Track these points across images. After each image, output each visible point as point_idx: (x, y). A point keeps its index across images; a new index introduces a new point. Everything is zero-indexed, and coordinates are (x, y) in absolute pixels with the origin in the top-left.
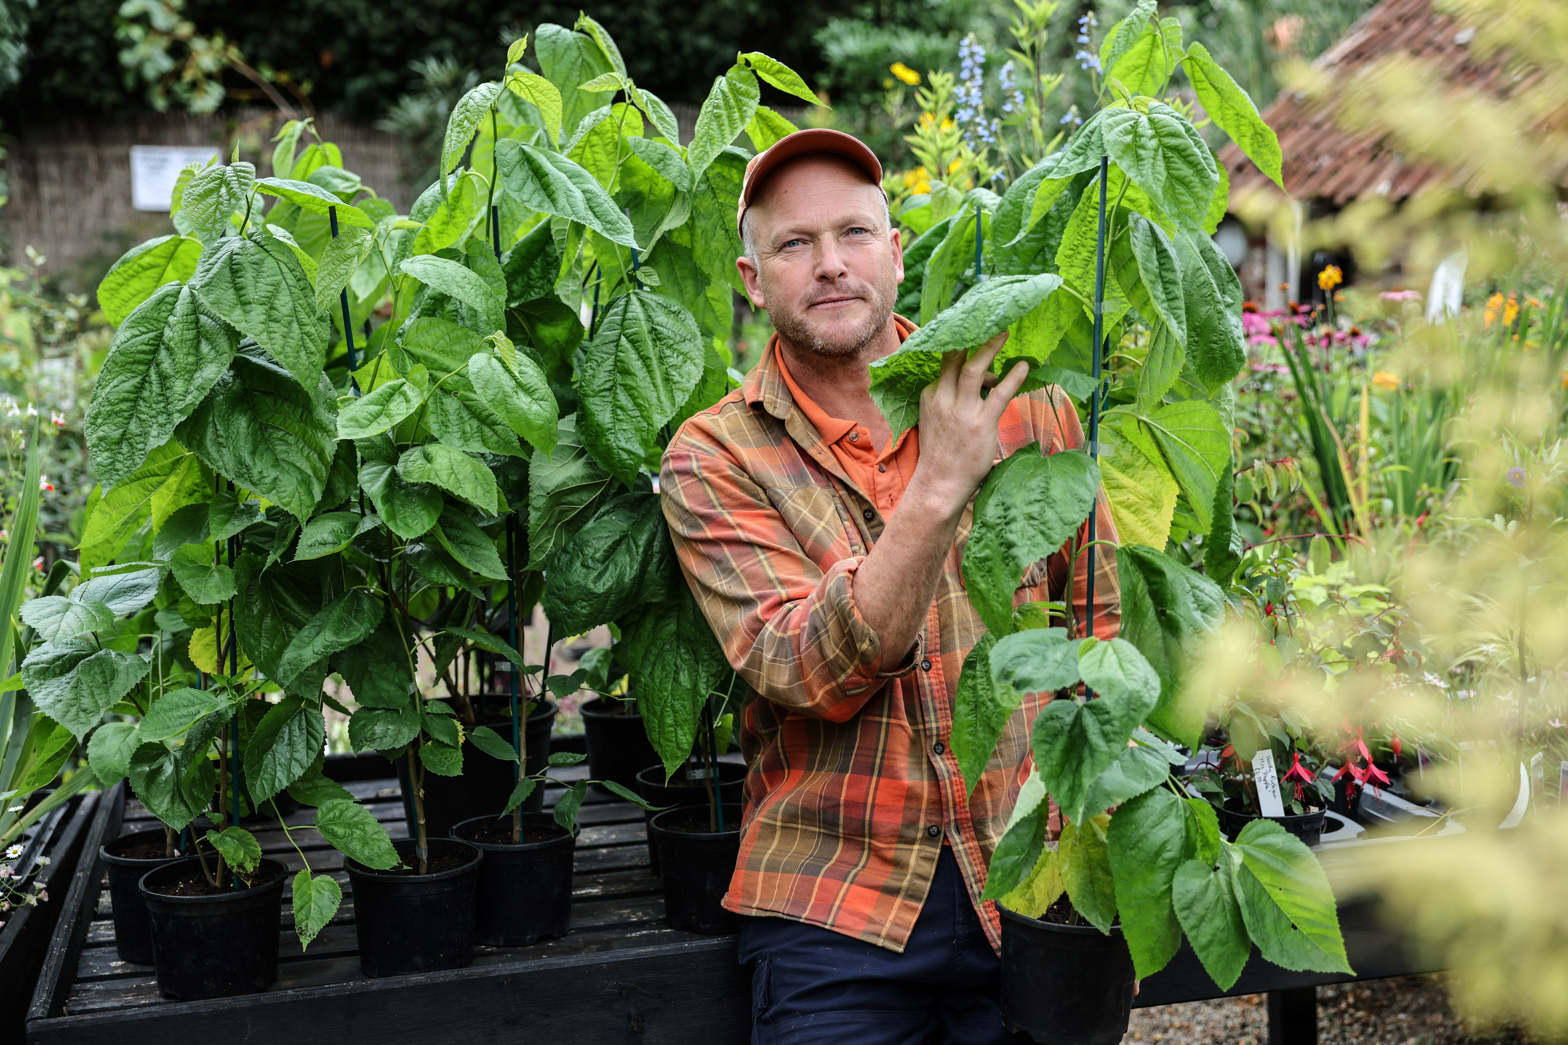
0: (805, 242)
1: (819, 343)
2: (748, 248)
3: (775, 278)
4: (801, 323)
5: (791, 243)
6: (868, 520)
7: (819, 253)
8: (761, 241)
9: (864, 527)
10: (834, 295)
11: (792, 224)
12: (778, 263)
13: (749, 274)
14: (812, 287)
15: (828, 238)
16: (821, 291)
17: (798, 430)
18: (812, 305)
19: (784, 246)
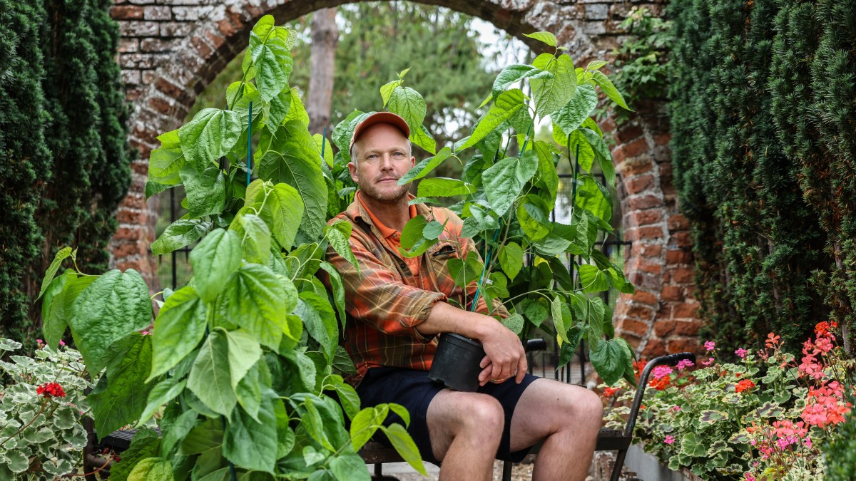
0: (377, 156)
1: (380, 196)
2: (353, 159)
3: (365, 170)
4: (373, 188)
5: (372, 156)
6: (402, 268)
7: (383, 160)
8: (360, 155)
9: (401, 271)
10: (388, 177)
11: (372, 149)
12: (365, 164)
13: (353, 170)
14: (379, 173)
15: (386, 155)
16: (383, 175)
17: (374, 231)
18: (378, 181)
19: (369, 157)
